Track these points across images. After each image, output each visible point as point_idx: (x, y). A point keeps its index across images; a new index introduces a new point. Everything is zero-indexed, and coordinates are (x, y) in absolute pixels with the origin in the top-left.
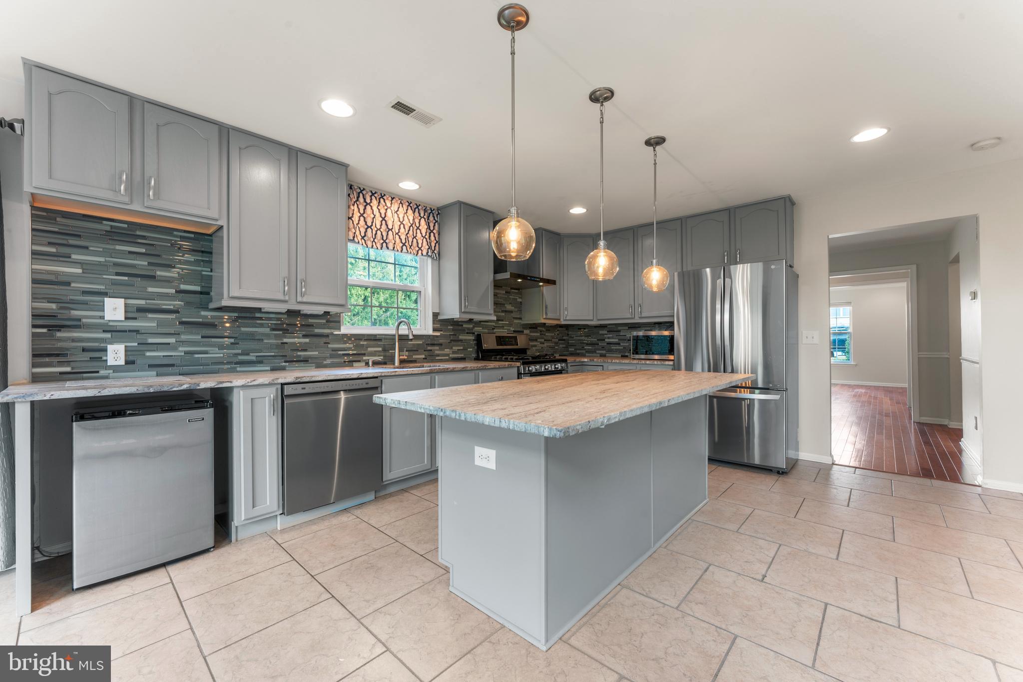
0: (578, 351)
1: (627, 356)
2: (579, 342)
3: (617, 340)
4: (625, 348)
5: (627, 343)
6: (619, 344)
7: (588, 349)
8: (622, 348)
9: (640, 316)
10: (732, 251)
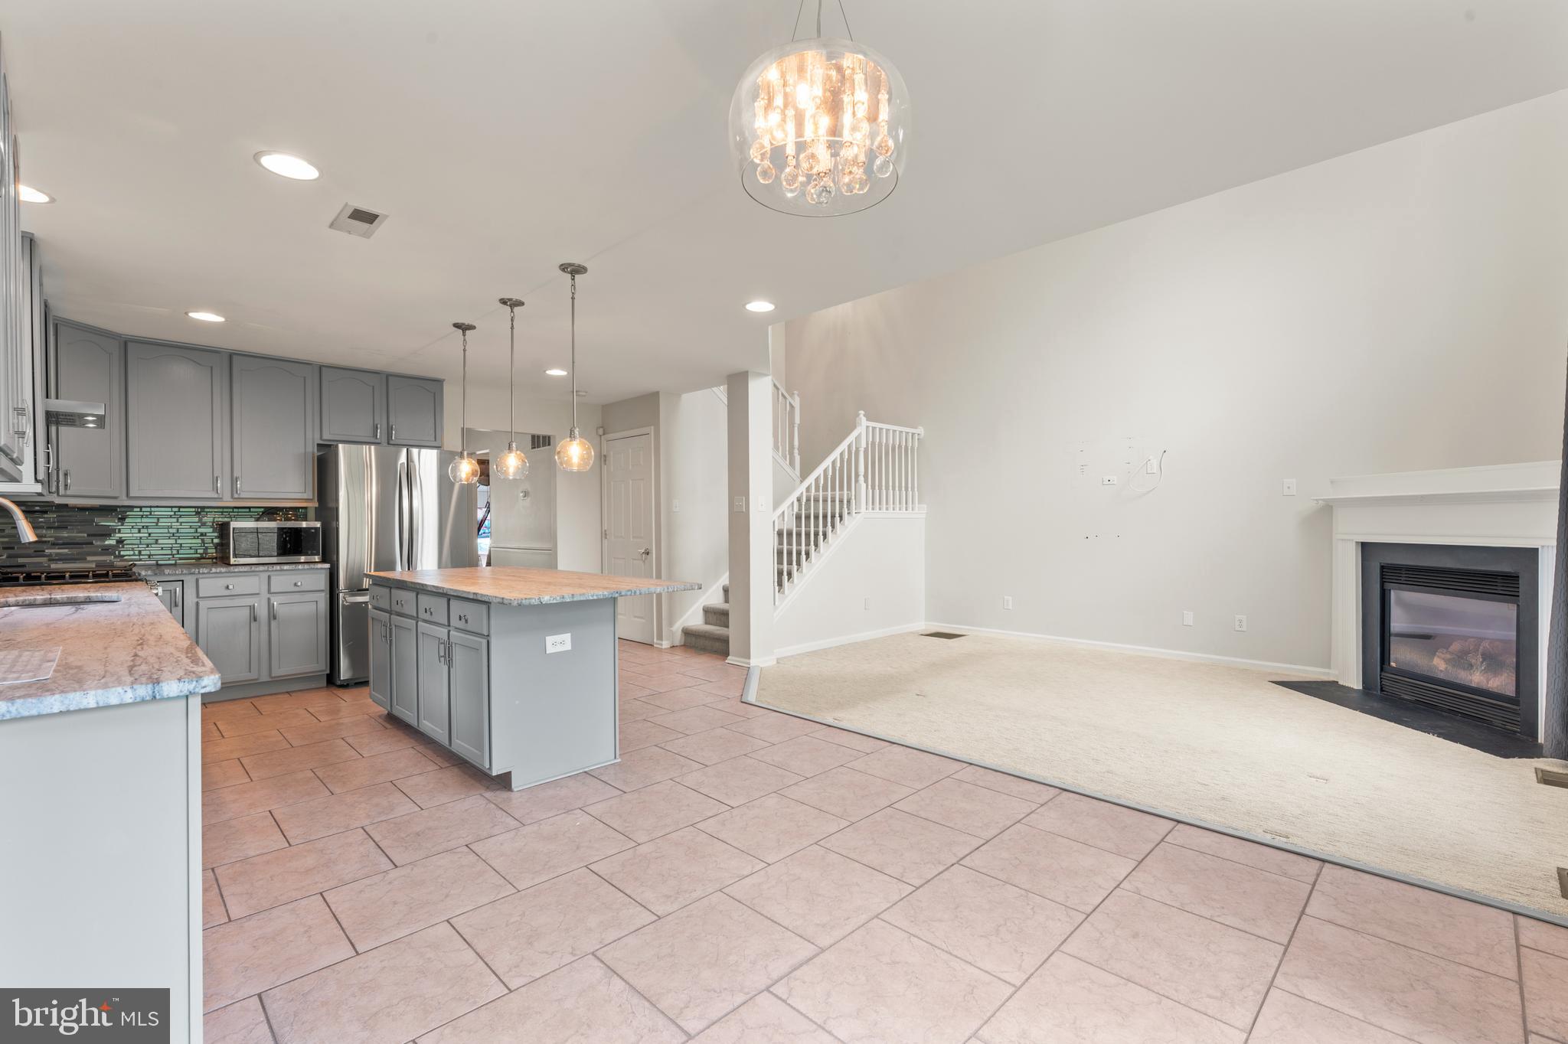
9: (236, 496)
10: (385, 426)
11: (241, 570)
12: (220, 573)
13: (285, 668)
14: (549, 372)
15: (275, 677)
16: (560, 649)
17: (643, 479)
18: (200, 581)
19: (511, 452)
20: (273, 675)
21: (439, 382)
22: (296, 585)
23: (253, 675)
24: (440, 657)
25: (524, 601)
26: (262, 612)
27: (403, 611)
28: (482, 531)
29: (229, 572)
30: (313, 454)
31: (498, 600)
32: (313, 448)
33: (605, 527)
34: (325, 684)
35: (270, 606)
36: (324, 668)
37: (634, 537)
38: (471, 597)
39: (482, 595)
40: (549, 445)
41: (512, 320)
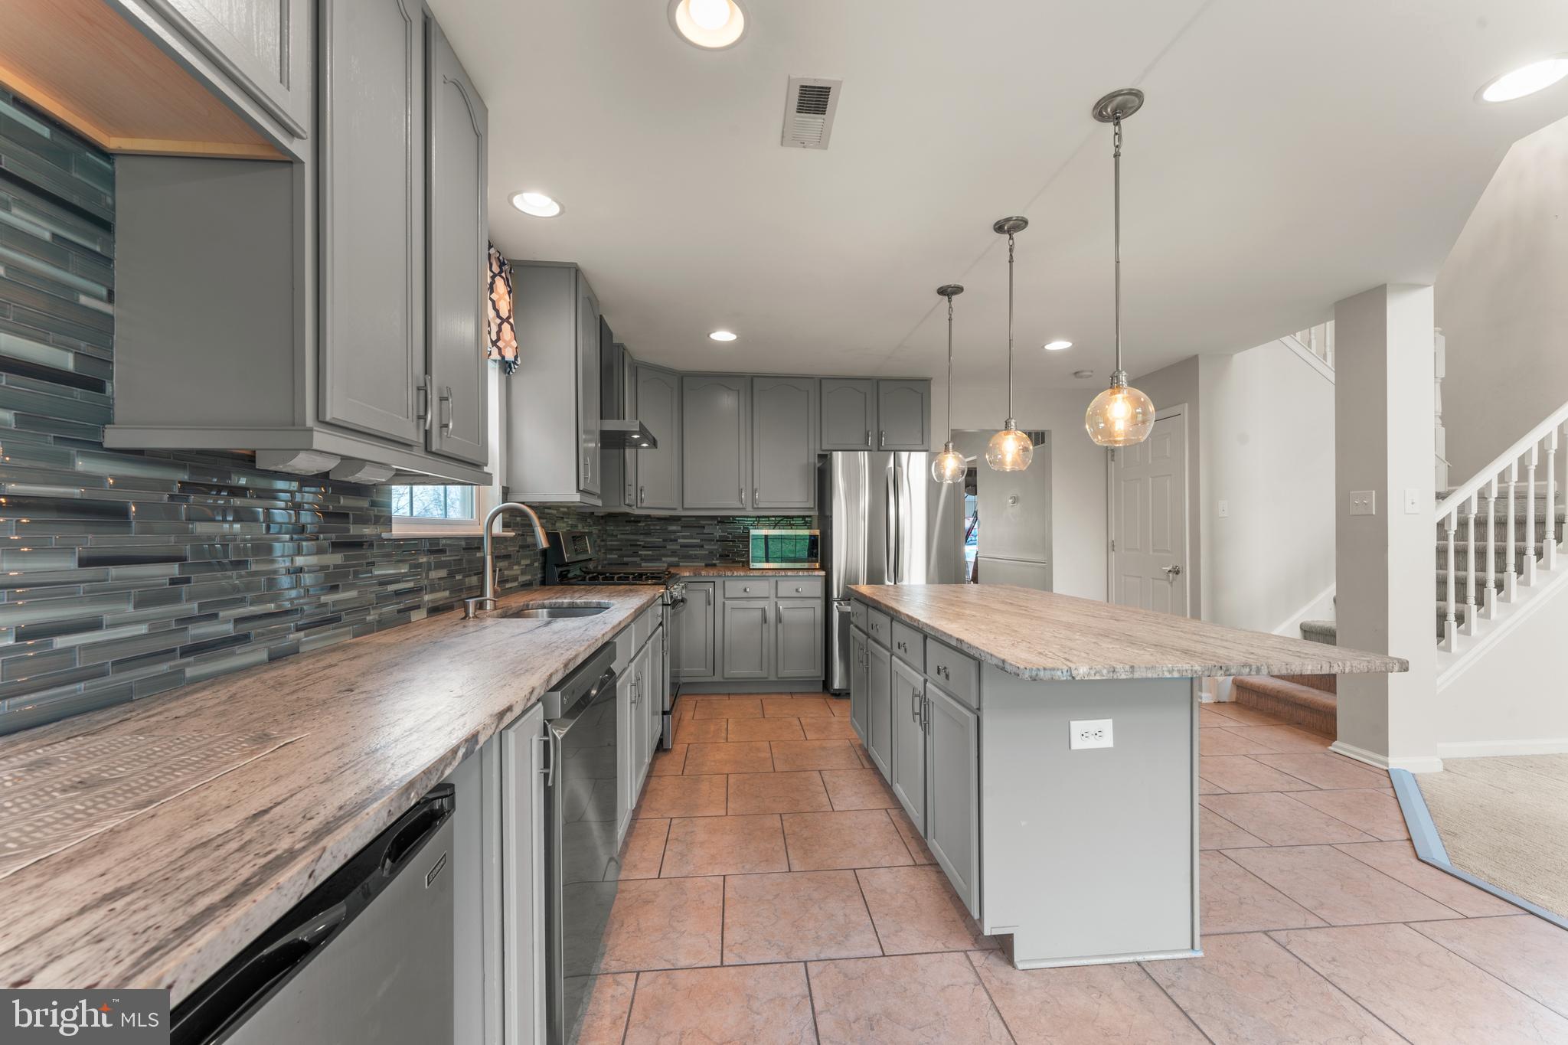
0: (626, 559)
1: (715, 565)
2: (629, 543)
3: (699, 541)
4: (712, 552)
5: (715, 545)
6: (702, 546)
7: (645, 555)
8: (707, 552)
9: (755, 506)
10: (876, 431)
11: (755, 574)
12: (740, 576)
13: (788, 671)
14: (1048, 347)
15: (781, 678)
16: (1092, 743)
17: (1170, 475)
18: (726, 583)
19: (1008, 434)
20: (779, 676)
21: (926, 382)
22: (797, 590)
23: (764, 674)
24: (914, 714)
25: (1041, 674)
26: (771, 615)
27: (877, 637)
28: (969, 539)
29: (747, 576)
30: (815, 464)
31: (995, 661)
32: (815, 459)
33: (1112, 537)
34: (822, 690)
35: (777, 610)
36: (819, 674)
37: (1154, 551)
38: (954, 643)
39: (970, 646)
40: (1043, 442)
41: (1011, 250)
